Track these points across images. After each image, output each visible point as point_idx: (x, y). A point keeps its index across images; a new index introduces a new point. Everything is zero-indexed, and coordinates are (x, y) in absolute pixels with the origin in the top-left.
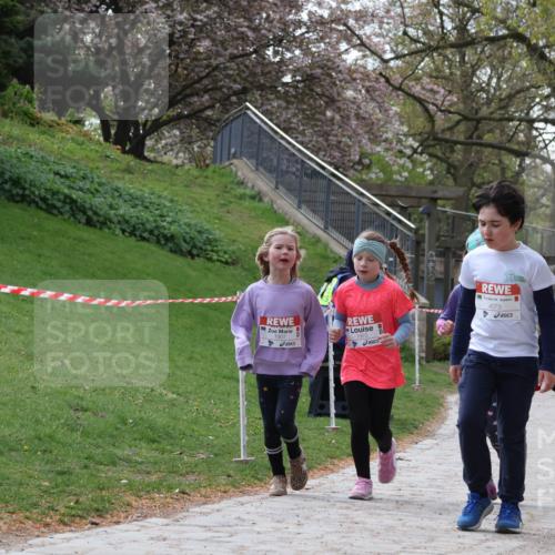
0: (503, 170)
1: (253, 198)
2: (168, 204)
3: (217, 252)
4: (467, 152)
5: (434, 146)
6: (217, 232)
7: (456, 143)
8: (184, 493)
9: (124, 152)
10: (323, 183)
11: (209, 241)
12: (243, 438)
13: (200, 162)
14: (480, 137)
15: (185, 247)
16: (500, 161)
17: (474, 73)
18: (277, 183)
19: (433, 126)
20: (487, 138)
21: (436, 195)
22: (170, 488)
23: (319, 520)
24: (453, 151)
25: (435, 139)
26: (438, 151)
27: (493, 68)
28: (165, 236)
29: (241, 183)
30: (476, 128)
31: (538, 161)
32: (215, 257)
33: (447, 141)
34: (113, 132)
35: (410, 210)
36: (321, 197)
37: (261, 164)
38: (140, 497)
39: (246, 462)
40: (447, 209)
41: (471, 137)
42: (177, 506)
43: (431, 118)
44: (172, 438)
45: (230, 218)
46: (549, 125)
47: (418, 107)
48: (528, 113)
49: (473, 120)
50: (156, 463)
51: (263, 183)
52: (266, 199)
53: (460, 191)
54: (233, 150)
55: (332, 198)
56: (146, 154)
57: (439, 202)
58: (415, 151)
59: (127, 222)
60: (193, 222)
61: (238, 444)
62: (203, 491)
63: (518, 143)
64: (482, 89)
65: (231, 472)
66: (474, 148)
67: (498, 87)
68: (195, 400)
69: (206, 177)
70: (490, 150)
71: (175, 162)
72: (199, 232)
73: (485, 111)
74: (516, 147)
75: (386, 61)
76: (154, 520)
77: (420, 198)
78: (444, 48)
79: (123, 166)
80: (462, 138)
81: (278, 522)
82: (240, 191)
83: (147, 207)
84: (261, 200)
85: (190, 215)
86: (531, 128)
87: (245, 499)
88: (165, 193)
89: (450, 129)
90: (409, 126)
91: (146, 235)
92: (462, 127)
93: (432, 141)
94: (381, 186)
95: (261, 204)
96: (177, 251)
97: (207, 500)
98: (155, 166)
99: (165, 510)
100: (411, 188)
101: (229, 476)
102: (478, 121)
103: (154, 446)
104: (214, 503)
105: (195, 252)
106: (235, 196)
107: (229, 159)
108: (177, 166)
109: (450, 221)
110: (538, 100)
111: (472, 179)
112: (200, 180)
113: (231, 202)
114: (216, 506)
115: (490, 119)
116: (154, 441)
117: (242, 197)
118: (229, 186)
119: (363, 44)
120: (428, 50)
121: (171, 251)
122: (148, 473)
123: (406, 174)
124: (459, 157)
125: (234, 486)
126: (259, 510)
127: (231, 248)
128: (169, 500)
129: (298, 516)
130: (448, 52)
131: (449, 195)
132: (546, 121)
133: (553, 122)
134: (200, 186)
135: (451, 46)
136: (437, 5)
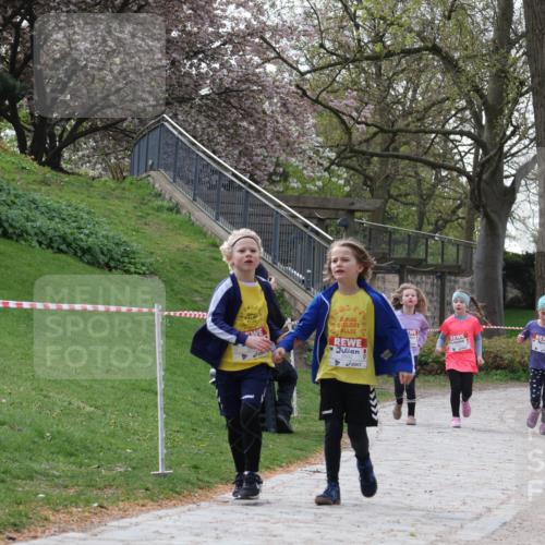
0: (419, 182)
1: (170, 209)
2: (85, 216)
3: (134, 264)
4: (383, 164)
5: (350, 158)
6: (135, 244)
7: (372, 155)
8: (101, 507)
9: (41, 163)
10: (241, 195)
11: (126, 254)
12: (161, 451)
13: (118, 174)
14: (396, 149)
15: (102, 259)
16: (416, 173)
17: (390, 86)
18: (195, 194)
19: (350, 138)
20: (404, 150)
21: (353, 207)
22: (88, 502)
23: (237, 533)
24: (369, 163)
25: (352, 151)
26: (354, 162)
27: (409, 80)
28: (82, 249)
29: (159, 195)
30: (393, 141)
31: (455, 174)
32: (133, 270)
33: (364, 153)
34: (29, 143)
35: (328, 221)
36: (239, 208)
37: (178, 175)
38: (58, 511)
39: (165, 475)
40: (364, 221)
41: (387, 149)
42: (96, 520)
43: (348, 131)
44: (89, 451)
45: (148, 230)
46: (465, 138)
47: (335, 120)
48: (443, 126)
49: (390, 132)
50: (72, 477)
51: (181, 196)
52: (184, 212)
53: (378, 203)
54: (150, 162)
55: (250, 210)
56: (64, 166)
57: (358, 214)
58: (332, 163)
59: (44, 234)
60: (111, 234)
61: (156, 457)
62: (121, 504)
63: (434, 155)
64: (398, 102)
65: (150, 486)
66: (391, 160)
67: (414, 99)
68: (112, 413)
69: (124, 189)
70: (407, 162)
71: (91, 173)
72: (117, 244)
73: (401, 124)
74: (432, 159)
75: (303, 74)
76: (71, 534)
77: (338, 210)
78: (360, 60)
79: (40, 178)
80: (378, 150)
81: (197, 535)
82: (159, 202)
83: (64, 219)
84: (178, 212)
85: (107, 227)
86: (447, 140)
87: (162, 512)
88: (82, 206)
89: (367, 141)
90: (326, 138)
91: (63, 247)
92: (379, 139)
93: (349, 154)
94: (298, 198)
95: (178, 216)
96: (94, 263)
97: (125, 514)
98: (71, 177)
99: (83, 524)
100: (328, 200)
101: (147, 489)
102: (395, 133)
103: (72, 459)
104: (133, 516)
105: (112, 264)
106: (153, 209)
107: (146, 171)
108: (94, 178)
109: (367, 233)
110: (453, 112)
111: (389, 191)
112: (117, 192)
113: (148, 214)
114: (134, 520)
115: (406, 132)
116: (71, 455)
117: (159, 209)
118: (147, 198)
119: (279, 56)
120: (344, 62)
121: (88, 263)
122: (66, 487)
123: (320, 183)
124: (376, 169)
125: (152, 500)
126: (178, 523)
127: (149, 260)
128: (87, 514)
129: (216, 529)
130: (364, 64)
131: (367, 207)
132: (462, 133)
133: (469, 135)
134: (117, 198)
135: (368, 58)
136: (353, 17)
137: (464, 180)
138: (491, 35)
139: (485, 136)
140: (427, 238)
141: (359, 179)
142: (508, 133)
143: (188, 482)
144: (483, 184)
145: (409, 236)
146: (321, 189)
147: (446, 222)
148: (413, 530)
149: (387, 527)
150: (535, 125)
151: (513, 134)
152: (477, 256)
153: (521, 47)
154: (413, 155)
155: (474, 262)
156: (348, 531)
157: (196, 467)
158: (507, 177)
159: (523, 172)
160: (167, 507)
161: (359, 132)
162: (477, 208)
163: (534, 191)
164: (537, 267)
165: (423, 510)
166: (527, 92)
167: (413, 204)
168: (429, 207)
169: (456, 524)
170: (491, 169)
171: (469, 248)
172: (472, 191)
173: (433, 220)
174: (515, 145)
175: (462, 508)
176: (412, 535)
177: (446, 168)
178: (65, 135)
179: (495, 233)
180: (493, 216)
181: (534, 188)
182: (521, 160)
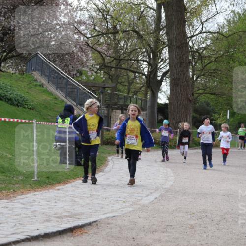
0: (128, 78)
1: (40, 86)
2: (10, 87)
3: (27, 105)
4: (116, 71)
6: (27, 98)
7: (112, 68)
8: (14, 191)
10: (65, 81)
11: (23, 101)
12: (36, 172)
13: (22, 73)
14: (120, 66)
15: (15, 103)
16: (127, 74)
17: (118, 43)
18: (49, 80)
19: (104, 61)
20: (123, 66)
21: (105, 86)
22: (9, 189)
23: (63, 201)
24: (111, 71)
25: (105, 66)
26: (106, 70)
27: (125, 41)
28: (8, 99)
29: (36, 80)
30: (119, 63)
31: (141, 75)
32: (26, 107)
33: (109, 67)
35: (96, 91)
36: (65, 86)
37: (43, 73)
39: (37, 180)
40: (109, 91)
41: (117, 66)
42: (12, 196)
43: (103, 59)
44: (10, 171)
45: (32, 93)
46: (144, 62)
47: (99, 55)
48: (137, 58)
49: (118, 60)
50: (4, 180)
51: (44, 81)
52: (45, 86)
53: (114, 85)
54: (33, 68)
55: (69, 86)
56: (2, 69)
57: (106, 88)
58: (98, 70)
60: (18, 94)
61: (34, 174)
62: (21, 190)
63: (134, 68)
64: (121, 49)
65: (31, 184)
66: (119, 70)
67: (127, 48)
69: (23, 78)
70: (124, 70)
71: (12, 72)
72: (20, 97)
73: (122, 57)
74: (133, 70)
75: (88, 38)
76: (3, 201)
77: (100, 87)
78: (108, 34)
80: (114, 66)
82: (36, 83)
83: (2, 88)
84: (43, 86)
85: (17, 91)
86: (138, 63)
87: (36, 193)
88: (8, 83)
89: (110, 62)
90: (96, 61)
91: (2, 98)
92: (114, 62)
93: (104, 67)
94: (85, 83)
95: (43, 88)
96: (12, 104)
97: (22, 194)
98: (4, 74)
100: (96, 83)
102: (120, 60)
103: (4, 174)
105: (19, 105)
106: (34, 85)
107: (31, 72)
108: (13, 74)
109: (110, 95)
110: (140, 53)
111: (118, 81)
112: (21, 79)
113: (32, 87)
114: (26, 196)
115: (124, 59)
116: (4, 172)
117: (36, 85)
118: (32, 81)
119: (79, 32)
120: (103, 34)
121: (10, 104)
124: (113, 73)
125: (33, 189)
127: (32, 104)
128: (9, 194)
129: (55, 199)
130: (110, 35)
131: (110, 86)
132: (143, 61)
133: (146, 61)
134: (21, 81)
135: (111, 33)
136: (106, 19)
137: (144, 77)
138: (154, 26)
139: (152, 62)
140: (131, 97)
141: (107, 76)
142: (160, 61)
143: (45, 183)
144: (151, 79)
145: (125, 97)
146: (94, 79)
147: (137, 92)
148: (124, 200)
149: (116, 199)
150: (169, 58)
151: (161, 61)
152: (148, 104)
153: (164, 31)
154: (126, 68)
155: (147, 107)
156: (102, 201)
157: (48, 177)
158: (159, 76)
159: (164, 75)
160: (38, 191)
161: (107, 59)
162: (149, 87)
163: (168, 82)
164: (169, 109)
165: (128, 193)
166: (166, 47)
167: (126, 85)
168: (131, 87)
169: (140, 198)
170: (153, 73)
171: (146, 101)
172: (147, 81)
173: (133, 91)
174: (161, 65)
175: (142, 192)
176: (124, 202)
177: (138, 73)
178: (3, 58)
179: (155, 96)
180: (154, 90)
181: (168, 80)
182: (164, 71)
